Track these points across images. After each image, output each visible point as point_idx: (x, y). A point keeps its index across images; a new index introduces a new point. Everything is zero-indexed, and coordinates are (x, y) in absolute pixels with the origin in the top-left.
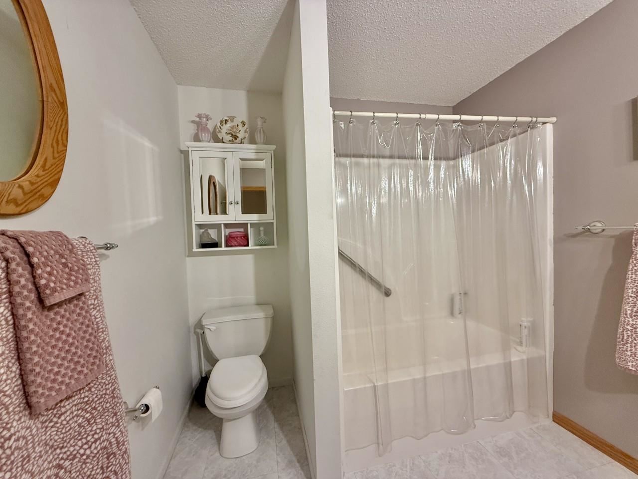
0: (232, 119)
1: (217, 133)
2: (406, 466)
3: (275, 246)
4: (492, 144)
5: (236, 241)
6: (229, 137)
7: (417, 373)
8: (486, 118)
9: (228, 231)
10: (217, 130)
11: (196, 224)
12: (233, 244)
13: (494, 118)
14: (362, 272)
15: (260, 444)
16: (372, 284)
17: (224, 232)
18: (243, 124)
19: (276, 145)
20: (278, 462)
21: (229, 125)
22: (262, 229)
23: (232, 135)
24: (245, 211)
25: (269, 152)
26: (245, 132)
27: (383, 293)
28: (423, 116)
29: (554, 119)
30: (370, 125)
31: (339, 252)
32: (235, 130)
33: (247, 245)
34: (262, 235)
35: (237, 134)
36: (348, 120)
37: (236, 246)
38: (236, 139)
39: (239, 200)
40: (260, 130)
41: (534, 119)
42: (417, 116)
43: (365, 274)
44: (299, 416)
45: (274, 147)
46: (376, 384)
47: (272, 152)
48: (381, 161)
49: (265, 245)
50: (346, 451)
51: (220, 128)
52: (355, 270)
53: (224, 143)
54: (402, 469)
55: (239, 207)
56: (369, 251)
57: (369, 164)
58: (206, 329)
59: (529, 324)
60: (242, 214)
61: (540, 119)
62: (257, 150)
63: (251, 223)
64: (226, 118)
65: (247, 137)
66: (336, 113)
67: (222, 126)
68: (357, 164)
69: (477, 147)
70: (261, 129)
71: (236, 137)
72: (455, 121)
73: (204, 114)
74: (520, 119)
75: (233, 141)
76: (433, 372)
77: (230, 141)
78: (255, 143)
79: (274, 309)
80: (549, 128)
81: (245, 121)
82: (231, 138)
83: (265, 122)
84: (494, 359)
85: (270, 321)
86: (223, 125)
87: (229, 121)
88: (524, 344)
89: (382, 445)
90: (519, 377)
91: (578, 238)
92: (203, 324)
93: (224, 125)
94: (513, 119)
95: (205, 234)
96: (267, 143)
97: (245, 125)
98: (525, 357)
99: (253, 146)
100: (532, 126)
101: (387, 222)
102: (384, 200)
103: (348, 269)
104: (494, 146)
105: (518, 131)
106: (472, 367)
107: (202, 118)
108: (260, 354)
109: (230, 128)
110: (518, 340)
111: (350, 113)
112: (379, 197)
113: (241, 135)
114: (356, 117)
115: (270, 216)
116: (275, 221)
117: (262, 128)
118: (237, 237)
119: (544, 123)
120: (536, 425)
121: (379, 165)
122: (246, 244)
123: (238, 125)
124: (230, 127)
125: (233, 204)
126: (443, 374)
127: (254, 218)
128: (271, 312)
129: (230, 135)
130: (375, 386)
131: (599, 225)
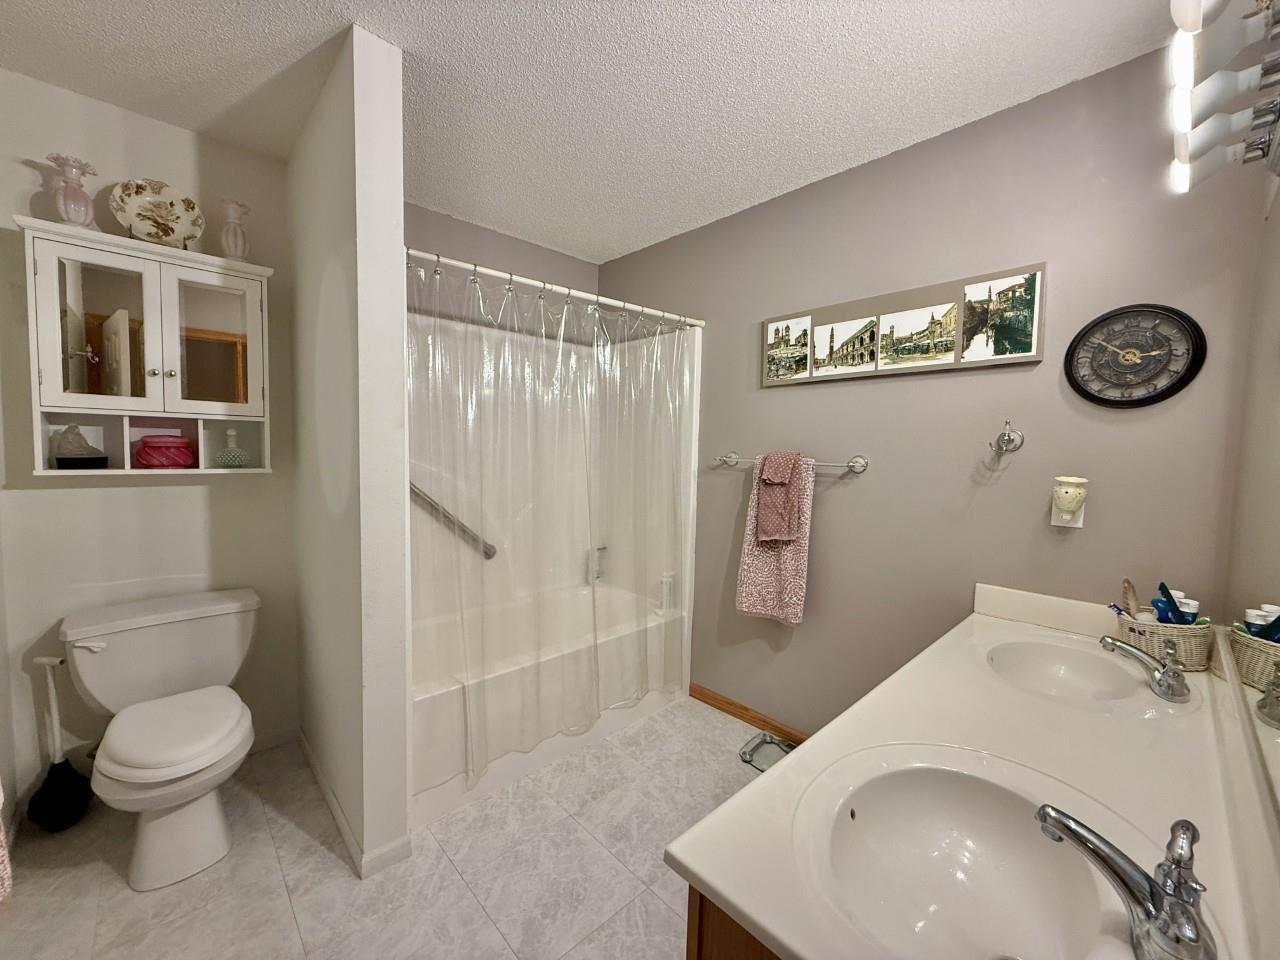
0: (158, 188)
1: (114, 211)
2: (508, 792)
3: (268, 469)
4: (635, 338)
5: (164, 455)
6: (147, 227)
7: (526, 661)
8: (629, 306)
9: (140, 433)
10: (114, 204)
11: (43, 413)
12: (155, 462)
13: (638, 308)
14: (449, 521)
15: (235, 846)
16: (464, 539)
17: (129, 435)
18: (189, 205)
19: (275, 268)
20: (279, 858)
21: (148, 197)
22: (231, 432)
23: (156, 222)
24: (191, 392)
25: (258, 278)
26: (194, 223)
27: (483, 554)
28: (548, 286)
29: (703, 323)
30: (468, 284)
31: (411, 488)
32: (163, 212)
33: (196, 465)
34: (232, 444)
35: (171, 224)
36: (434, 269)
37: (163, 466)
38: (167, 234)
39: (177, 367)
40: (235, 229)
41: (683, 319)
42: (541, 285)
43: (454, 524)
44: (317, 783)
45: (270, 272)
46: (466, 684)
47: (265, 281)
48: (484, 330)
49: (240, 467)
50: (414, 795)
51: (122, 201)
52: (437, 519)
53: (132, 237)
54: (501, 798)
55: (176, 384)
56: (461, 484)
57: (466, 332)
58: (75, 650)
59: (670, 580)
60: (184, 398)
61: (689, 321)
62: (225, 269)
63: (204, 420)
64: (140, 182)
65: (198, 236)
66: (411, 252)
67: (126, 199)
68: (444, 331)
69: (618, 338)
70: (239, 231)
71: (167, 230)
72: (590, 302)
73: (75, 160)
74: (667, 315)
75: (160, 238)
76: (548, 656)
77: (149, 234)
78: (220, 254)
79: (259, 596)
80: (698, 331)
81: (194, 201)
82: (154, 230)
83: (246, 214)
84: (626, 629)
85: (252, 617)
86: (129, 195)
87: (148, 188)
88: (664, 606)
89: (473, 771)
90: (654, 647)
91: (717, 471)
92: (69, 639)
93: (133, 195)
94: (660, 313)
95: (70, 437)
96: (251, 258)
97: (193, 208)
98: (662, 621)
99: (217, 260)
100: (681, 326)
101: (491, 434)
102: (488, 392)
103: (424, 517)
104: (637, 341)
105: (666, 329)
106: (599, 642)
107: (67, 168)
108: (229, 681)
109: (149, 206)
110: (659, 603)
111: (436, 257)
112: (480, 388)
113: (181, 228)
114: (446, 266)
115: (255, 407)
116: (267, 421)
117: (240, 225)
118: (168, 448)
119: (692, 326)
120: (671, 704)
121: (480, 337)
122: (190, 462)
123: (172, 204)
124: (150, 203)
125: (160, 377)
126: (563, 656)
127: (215, 410)
128: (253, 601)
129: (151, 222)
130: (464, 687)
131: (733, 456)
